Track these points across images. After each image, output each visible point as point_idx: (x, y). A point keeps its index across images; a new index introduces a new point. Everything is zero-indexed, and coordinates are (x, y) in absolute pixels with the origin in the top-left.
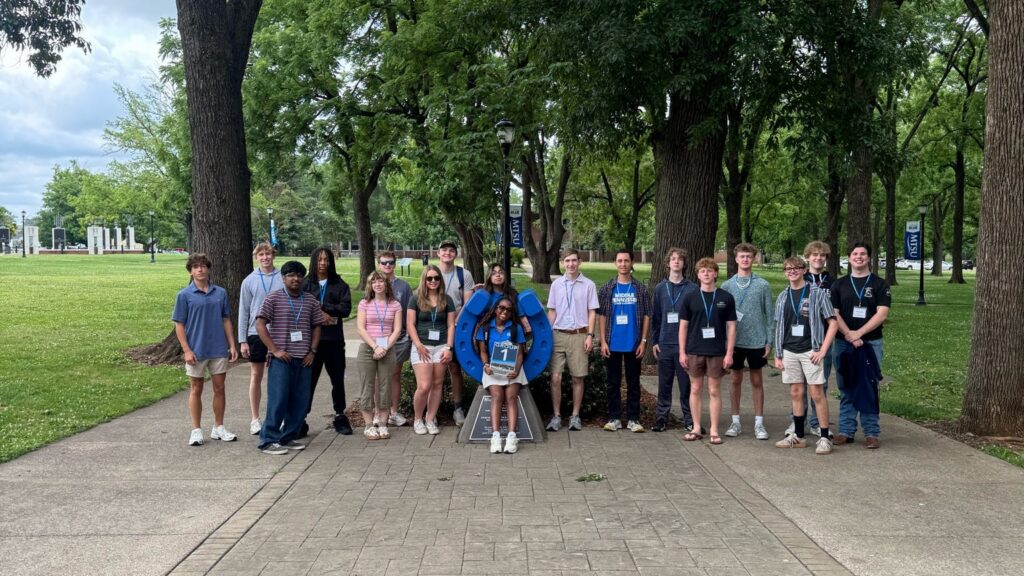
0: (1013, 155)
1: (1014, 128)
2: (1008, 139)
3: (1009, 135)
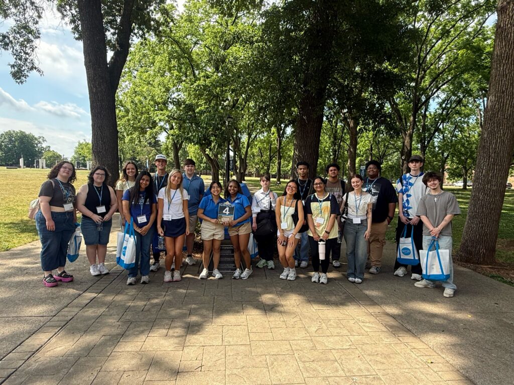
0: (506, 117)
1: (508, 102)
2: (504, 108)
3: (504, 107)
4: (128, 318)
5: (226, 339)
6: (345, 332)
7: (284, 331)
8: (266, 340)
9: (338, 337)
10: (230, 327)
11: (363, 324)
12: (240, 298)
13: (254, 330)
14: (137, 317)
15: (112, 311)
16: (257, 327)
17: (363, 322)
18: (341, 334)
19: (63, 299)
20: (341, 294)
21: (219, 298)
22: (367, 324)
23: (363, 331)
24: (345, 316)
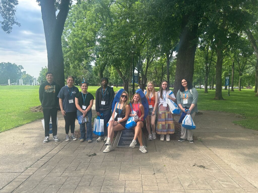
4: (66, 174)
5: (127, 189)
6: (209, 187)
7: (166, 185)
8: (154, 191)
9: (204, 191)
10: (131, 182)
11: (222, 182)
12: (138, 163)
13: (146, 184)
14: (72, 174)
15: (57, 170)
16: (148, 182)
17: (222, 181)
18: (206, 189)
19: (28, 162)
20: (207, 162)
21: (124, 163)
22: (225, 183)
23: (221, 187)
24: (209, 177)
